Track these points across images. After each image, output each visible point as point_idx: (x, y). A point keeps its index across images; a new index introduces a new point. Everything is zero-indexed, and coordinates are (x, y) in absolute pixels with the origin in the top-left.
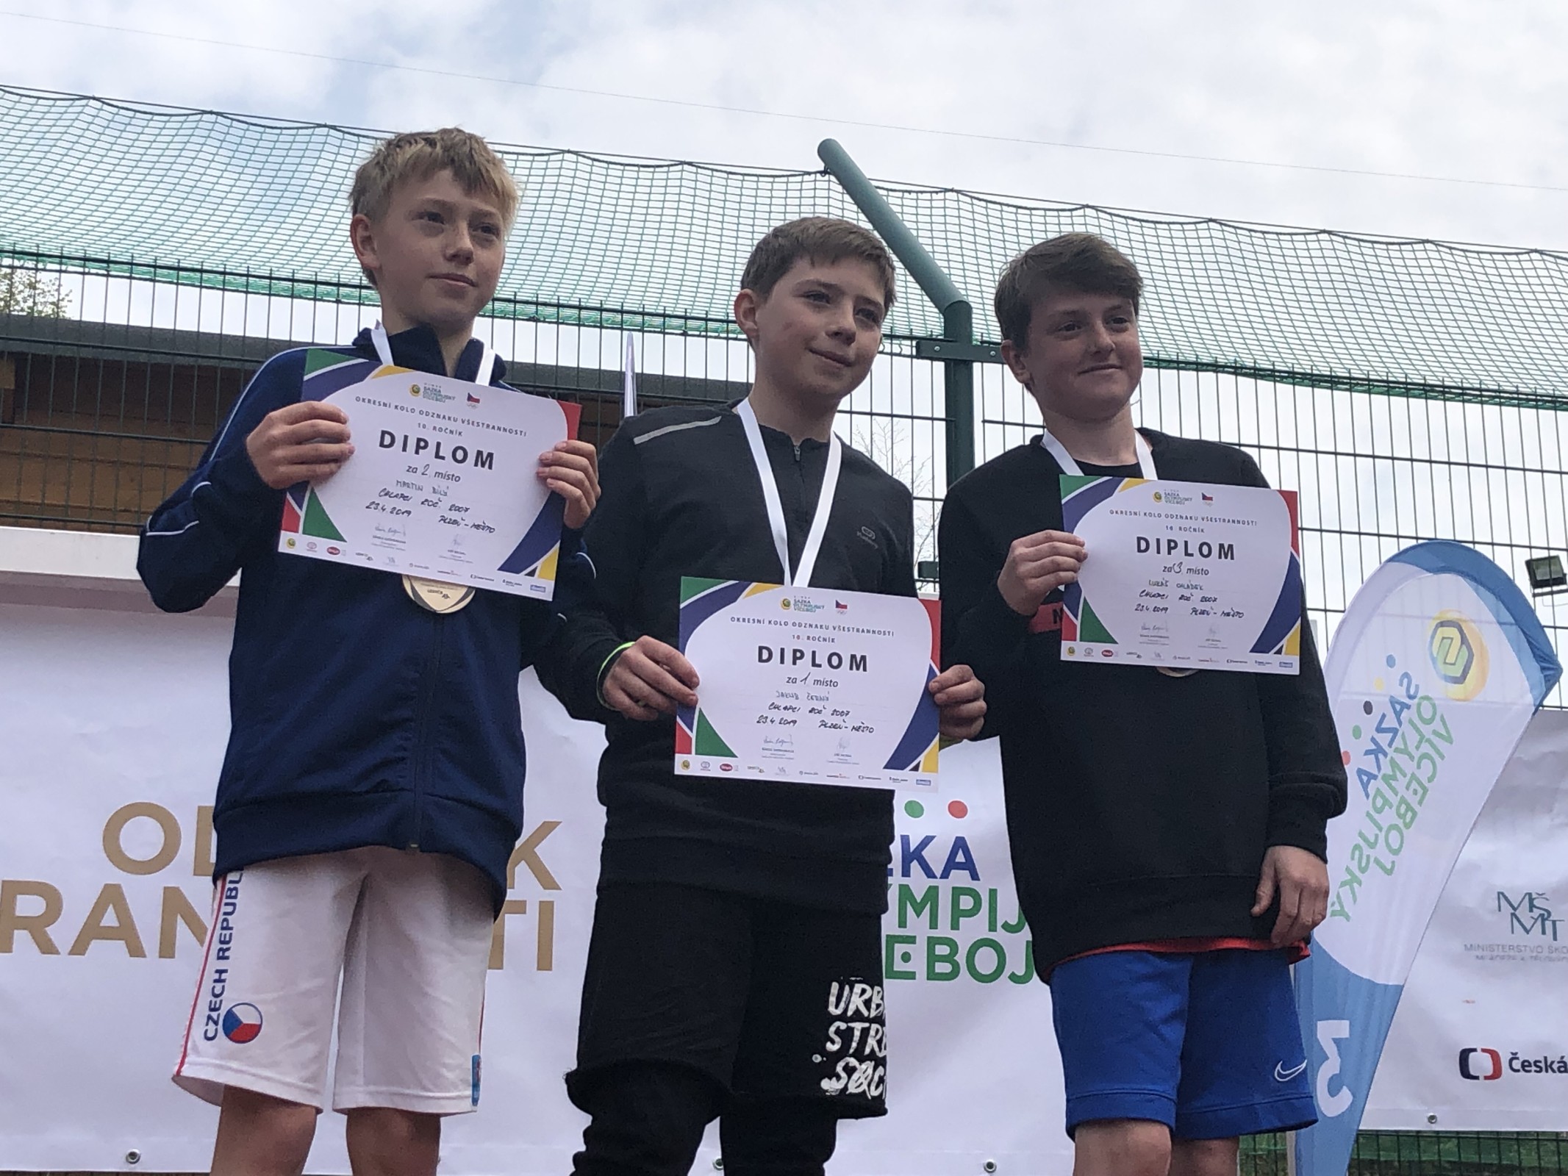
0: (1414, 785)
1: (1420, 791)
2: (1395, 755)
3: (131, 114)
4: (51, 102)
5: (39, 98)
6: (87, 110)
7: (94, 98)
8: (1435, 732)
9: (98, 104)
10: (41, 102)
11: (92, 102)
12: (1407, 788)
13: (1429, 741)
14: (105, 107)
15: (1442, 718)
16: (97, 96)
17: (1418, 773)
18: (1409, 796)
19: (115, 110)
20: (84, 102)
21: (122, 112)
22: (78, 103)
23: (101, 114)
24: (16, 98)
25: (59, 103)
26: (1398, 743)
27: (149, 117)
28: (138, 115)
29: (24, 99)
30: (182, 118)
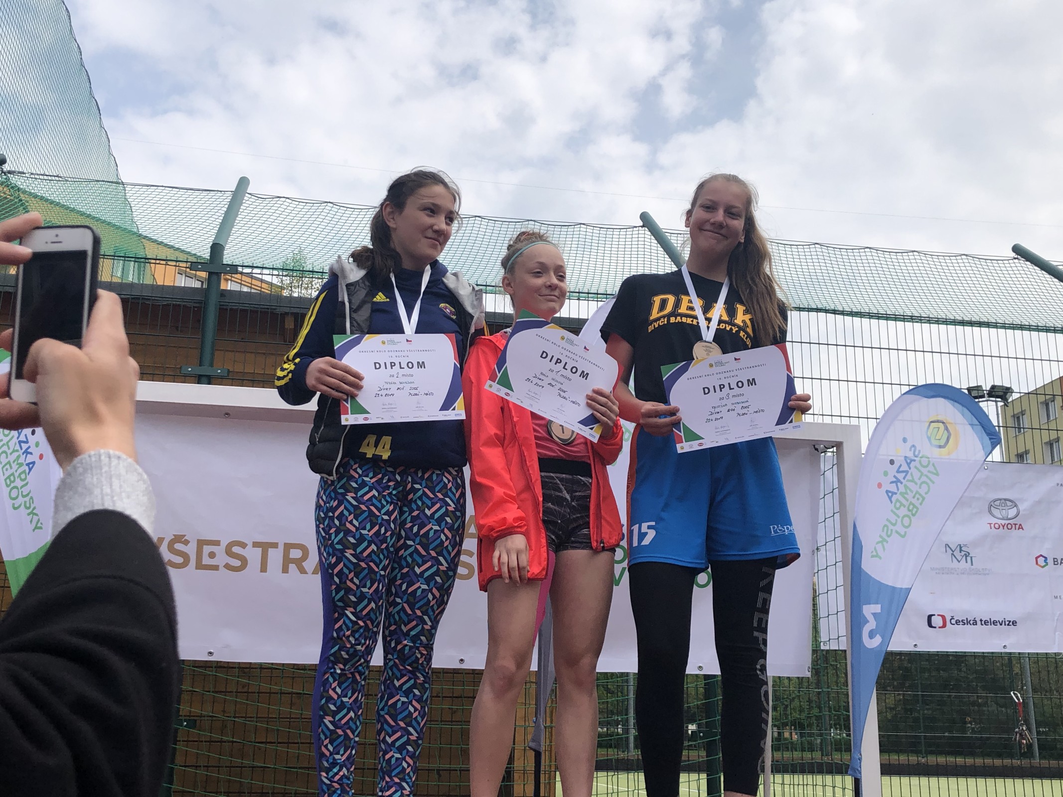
0: (917, 496)
1: (921, 499)
2: (909, 484)
3: (345, 209)
4: (312, 205)
5: (307, 203)
6: (327, 207)
7: (330, 202)
8: (929, 472)
9: (332, 205)
10: (307, 204)
11: (329, 204)
12: (914, 497)
13: (927, 476)
14: (334, 206)
15: (933, 465)
16: (331, 201)
17: (919, 490)
18: (914, 501)
19: (339, 207)
20: (326, 204)
21: (341, 208)
22: (323, 205)
23: (333, 209)
24: (297, 203)
25: (315, 205)
26: (909, 477)
27: (353, 210)
28: (348, 209)
29: (300, 204)
30: (367, 210)
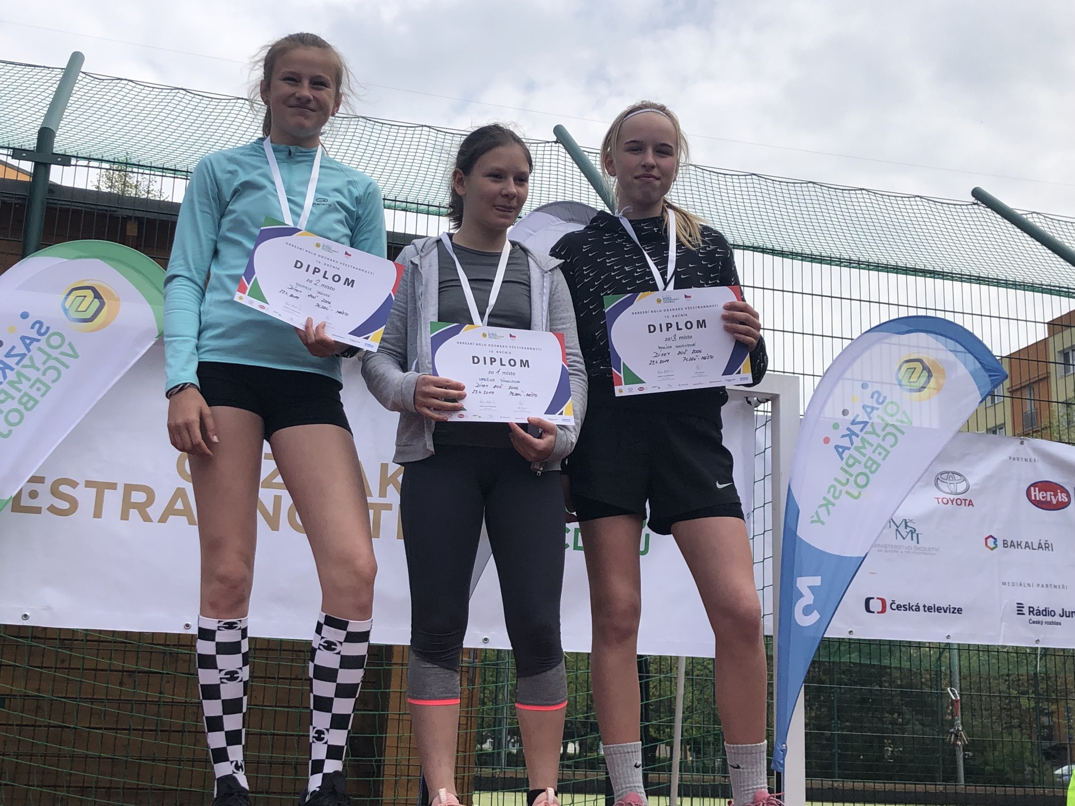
0: (879, 450)
1: (884, 453)
3: (201, 98)
4: (160, 90)
6: (178, 95)
9: (184, 92)
10: (155, 90)
11: (181, 91)
14: (188, 94)
16: (183, 88)
19: (193, 95)
20: (177, 91)
21: (196, 96)
22: (173, 91)
23: (186, 97)
24: (142, 87)
25: (164, 91)
26: (868, 428)
27: (210, 99)
28: (204, 98)
29: (146, 88)
30: (227, 101)
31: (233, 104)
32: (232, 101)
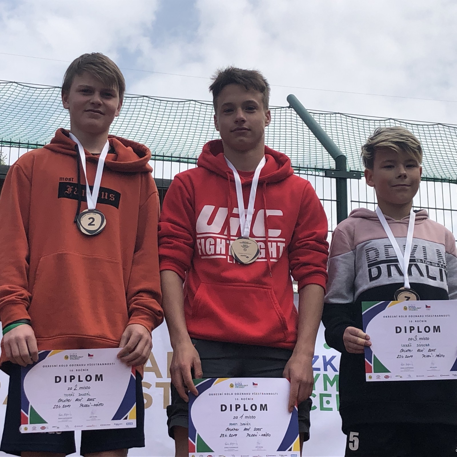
3: (28, 88)
6: (12, 87)
7: (15, 82)
9: (16, 85)
14: (19, 86)
19: (22, 87)
20: (11, 84)
21: (25, 87)
22: (8, 84)
23: (17, 88)
27: (35, 89)
28: (31, 89)
30: (48, 90)
31: (52, 92)
32: (51, 89)
